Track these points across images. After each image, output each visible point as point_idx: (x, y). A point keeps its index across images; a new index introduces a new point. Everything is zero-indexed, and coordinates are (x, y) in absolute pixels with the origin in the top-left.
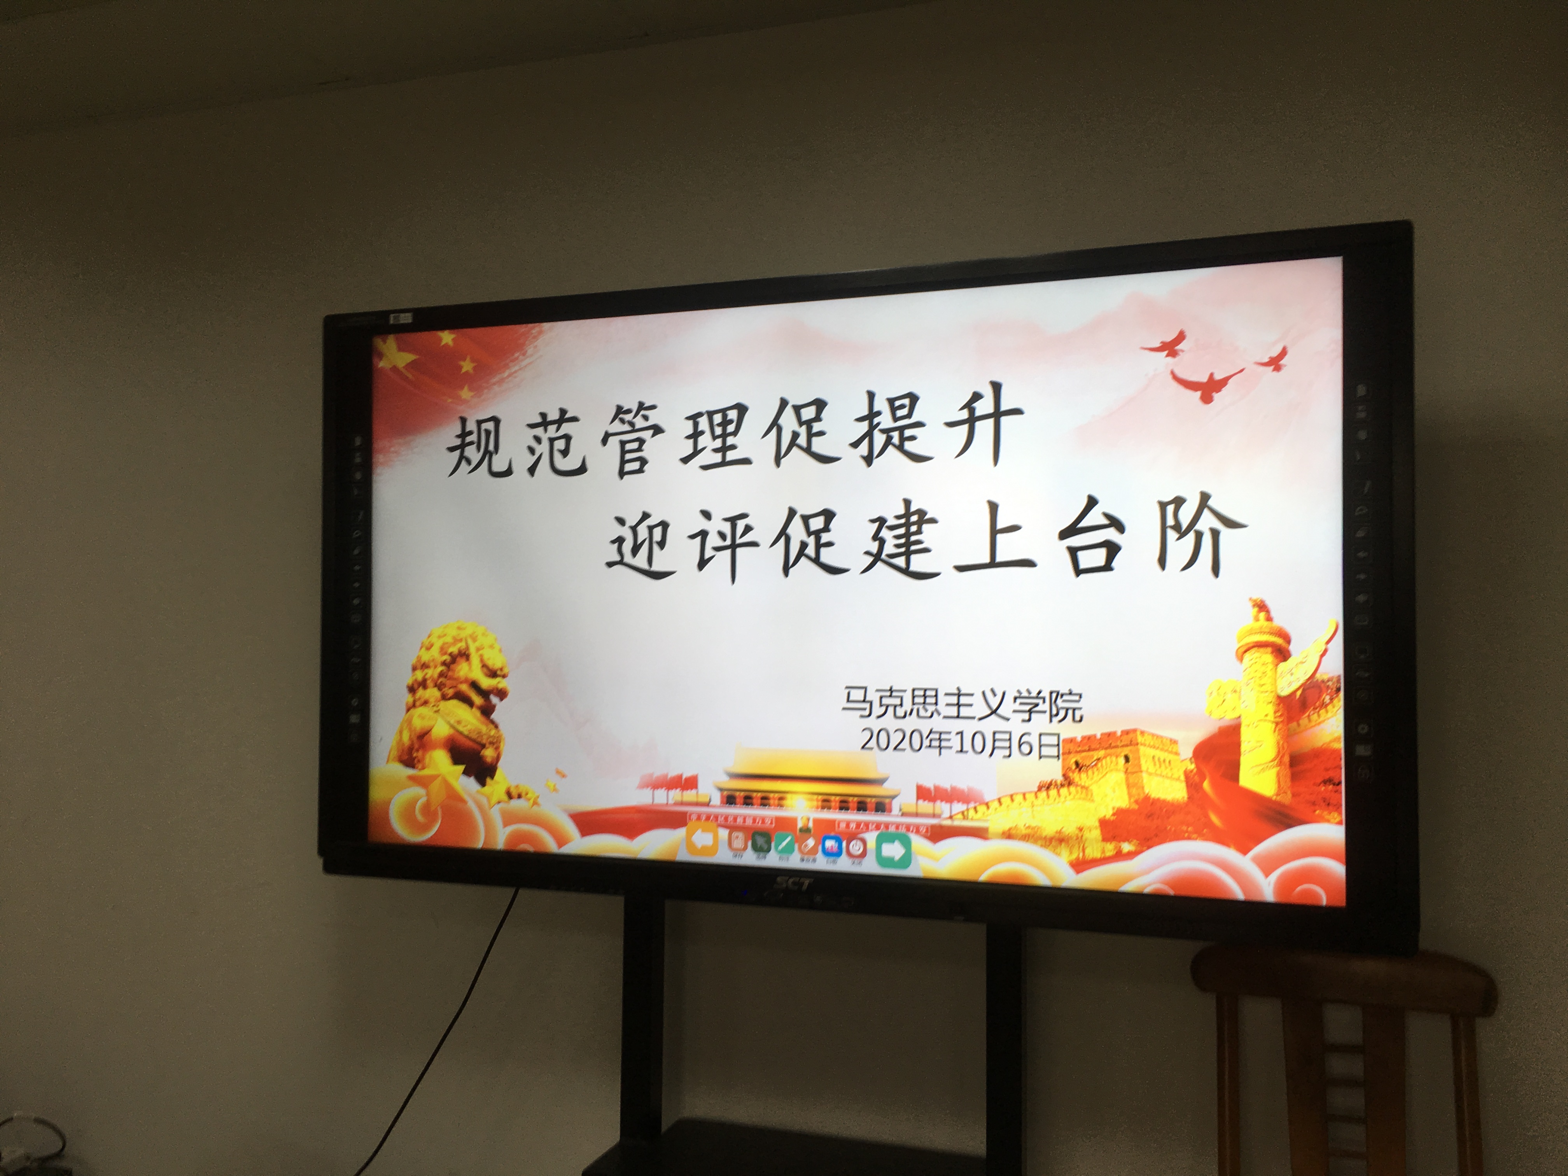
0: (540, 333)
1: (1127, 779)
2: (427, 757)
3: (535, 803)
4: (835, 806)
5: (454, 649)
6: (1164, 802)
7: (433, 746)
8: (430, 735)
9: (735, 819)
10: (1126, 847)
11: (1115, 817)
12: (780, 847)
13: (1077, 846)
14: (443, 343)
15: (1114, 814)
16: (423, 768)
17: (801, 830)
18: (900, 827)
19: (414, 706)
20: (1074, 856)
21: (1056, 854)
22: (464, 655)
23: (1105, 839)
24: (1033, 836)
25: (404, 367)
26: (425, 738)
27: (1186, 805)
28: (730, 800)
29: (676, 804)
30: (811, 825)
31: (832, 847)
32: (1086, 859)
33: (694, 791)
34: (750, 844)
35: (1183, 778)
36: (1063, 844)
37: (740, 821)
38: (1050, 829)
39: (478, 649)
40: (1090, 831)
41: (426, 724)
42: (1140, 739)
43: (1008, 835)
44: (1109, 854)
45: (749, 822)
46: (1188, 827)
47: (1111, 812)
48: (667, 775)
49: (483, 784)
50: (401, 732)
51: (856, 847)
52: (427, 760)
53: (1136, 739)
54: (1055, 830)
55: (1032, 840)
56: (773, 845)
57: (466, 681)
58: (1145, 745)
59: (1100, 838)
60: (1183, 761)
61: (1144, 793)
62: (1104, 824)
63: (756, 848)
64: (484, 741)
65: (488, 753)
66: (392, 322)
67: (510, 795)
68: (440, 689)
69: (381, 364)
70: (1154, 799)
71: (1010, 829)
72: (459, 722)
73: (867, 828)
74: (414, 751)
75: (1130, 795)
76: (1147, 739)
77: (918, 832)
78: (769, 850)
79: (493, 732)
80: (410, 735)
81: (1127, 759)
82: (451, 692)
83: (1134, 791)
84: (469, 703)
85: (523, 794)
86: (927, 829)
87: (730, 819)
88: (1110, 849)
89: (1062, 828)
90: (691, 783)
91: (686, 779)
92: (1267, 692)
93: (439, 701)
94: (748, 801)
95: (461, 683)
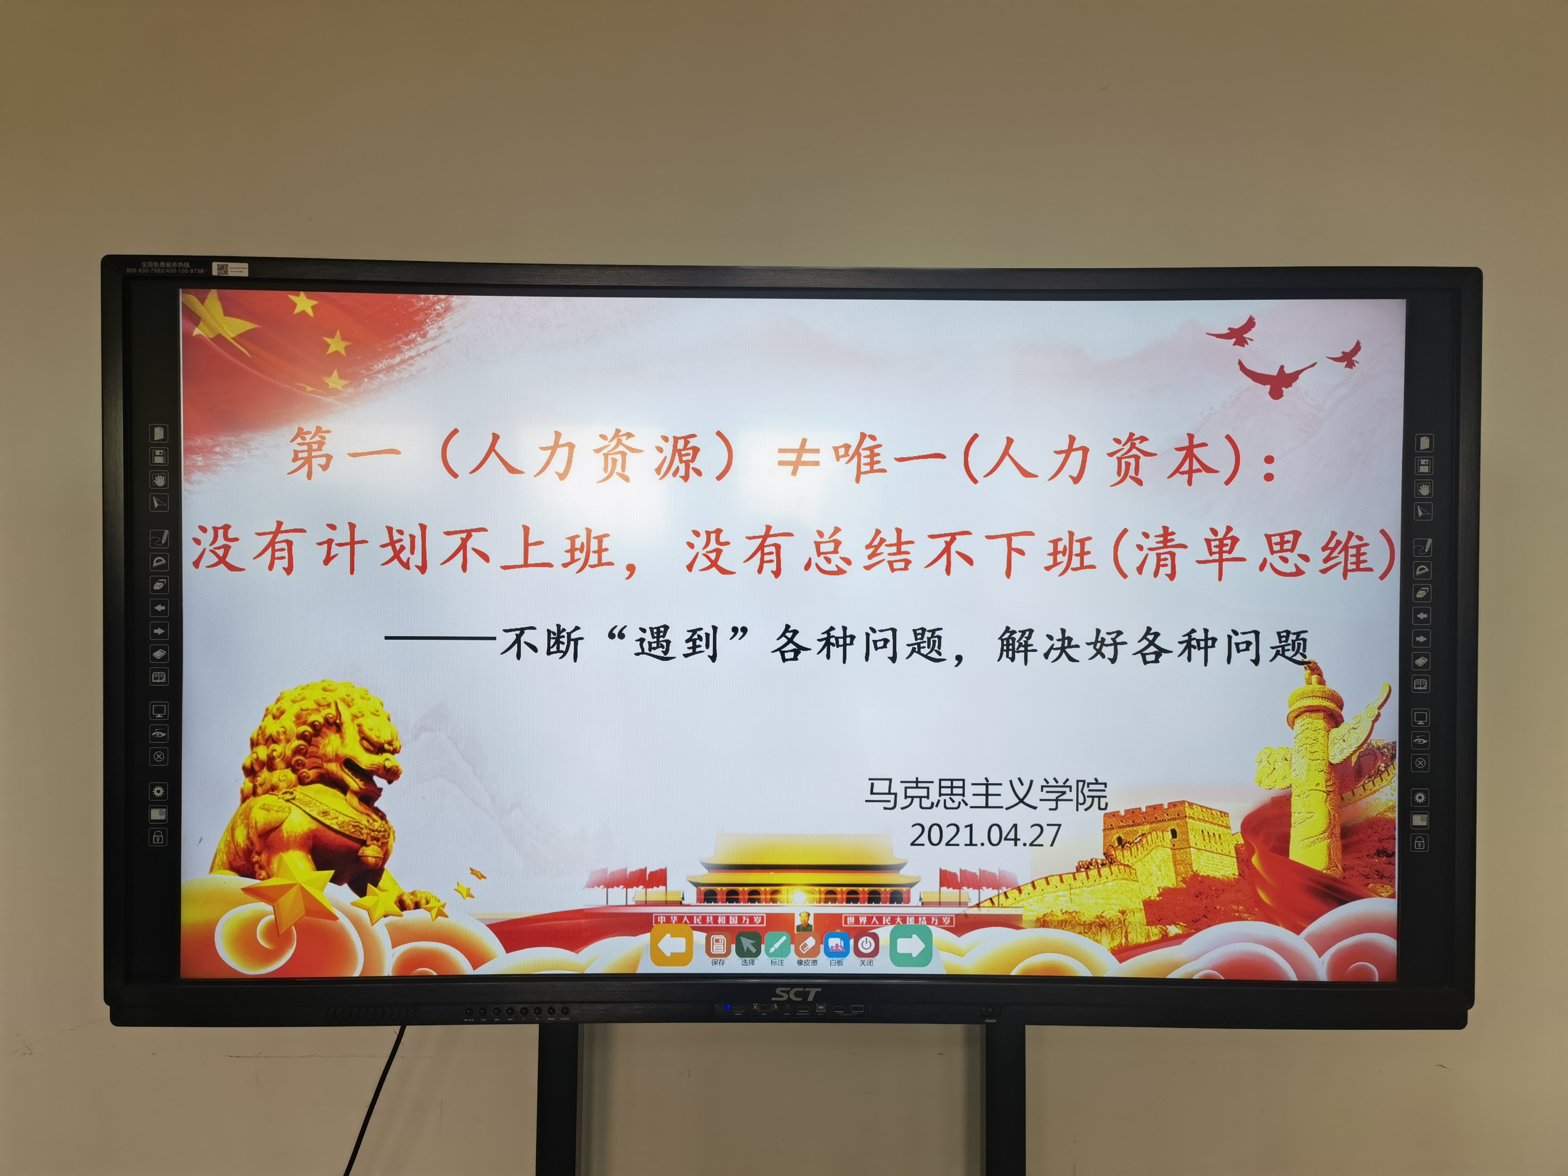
0: (447, 309)
1: (1174, 856)
2: (275, 862)
3: (441, 913)
4: (842, 898)
5: (318, 718)
6: (1214, 879)
7: (285, 846)
8: (281, 831)
9: (716, 919)
10: (1173, 930)
11: (1161, 898)
12: (772, 950)
13: (1119, 930)
14: (297, 310)
15: (1159, 896)
16: (269, 876)
17: (798, 927)
18: (920, 919)
19: (254, 793)
20: (1116, 943)
21: (1096, 941)
22: (335, 725)
23: (1149, 923)
24: (1070, 923)
25: (233, 339)
26: (271, 836)
27: (1237, 881)
28: (708, 896)
29: (638, 905)
30: (811, 922)
31: (837, 945)
32: (1129, 944)
33: (662, 888)
34: (733, 947)
35: (1233, 853)
36: (1104, 930)
37: (721, 921)
38: (1089, 915)
39: (355, 717)
40: (1134, 914)
41: (273, 817)
42: (1188, 811)
43: (1043, 923)
44: (1153, 939)
45: (734, 922)
46: (1239, 907)
47: (1158, 892)
48: (626, 870)
49: (361, 892)
50: (233, 830)
51: (866, 943)
52: (275, 865)
53: (1185, 812)
54: (1094, 916)
55: (1070, 927)
56: (763, 946)
57: (337, 758)
58: (1193, 818)
59: (1145, 922)
60: (1233, 835)
61: (1192, 871)
62: (1148, 905)
63: (741, 953)
64: (364, 837)
65: (371, 852)
66: (215, 272)
67: (402, 905)
68: (294, 771)
69: (197, 331)
70: (1203, 876)
71: (1045, 915)
72: (325, 813)
73: (881, 922)
74: (254, 853)
75: (1177, 873)
76: (1196, 812)
77: (940, 923)
78: (758, 953)
79: (377, 825)
80: (248, 833)
81: (1174, 833)
82: (312, 773)
83: (1182, 869)
84: (343, 788)
85: (423, 902)
86: (952, 919)
87: (709, 919)
88: (1155, 932)
89: (1102, 913)
90: (659, 878)
91: (652, 873)
92: (1319, 759)
93: (295, 786)
94: (732, 896)
95: (330, 761)
